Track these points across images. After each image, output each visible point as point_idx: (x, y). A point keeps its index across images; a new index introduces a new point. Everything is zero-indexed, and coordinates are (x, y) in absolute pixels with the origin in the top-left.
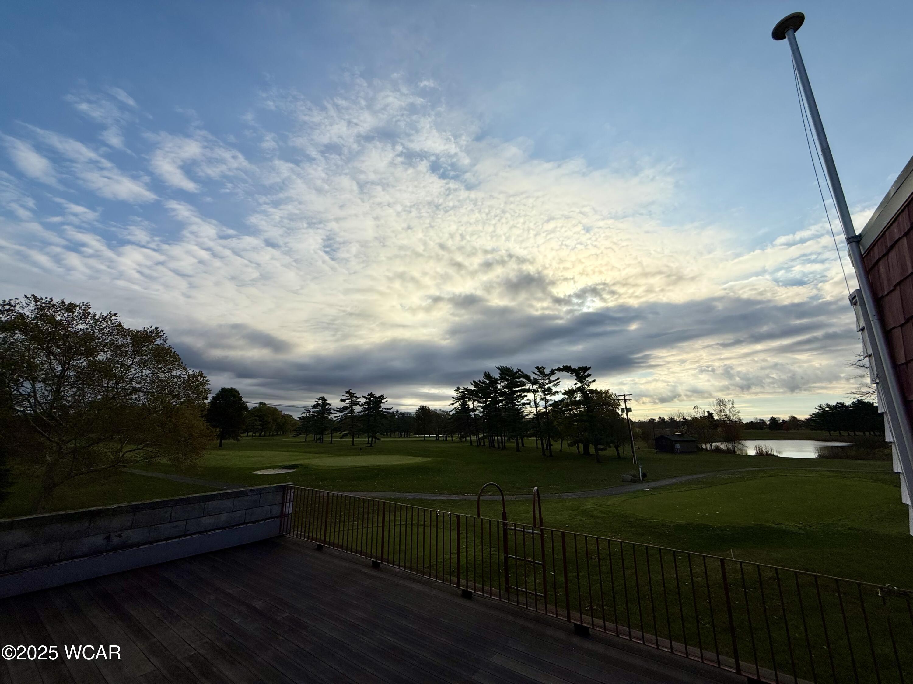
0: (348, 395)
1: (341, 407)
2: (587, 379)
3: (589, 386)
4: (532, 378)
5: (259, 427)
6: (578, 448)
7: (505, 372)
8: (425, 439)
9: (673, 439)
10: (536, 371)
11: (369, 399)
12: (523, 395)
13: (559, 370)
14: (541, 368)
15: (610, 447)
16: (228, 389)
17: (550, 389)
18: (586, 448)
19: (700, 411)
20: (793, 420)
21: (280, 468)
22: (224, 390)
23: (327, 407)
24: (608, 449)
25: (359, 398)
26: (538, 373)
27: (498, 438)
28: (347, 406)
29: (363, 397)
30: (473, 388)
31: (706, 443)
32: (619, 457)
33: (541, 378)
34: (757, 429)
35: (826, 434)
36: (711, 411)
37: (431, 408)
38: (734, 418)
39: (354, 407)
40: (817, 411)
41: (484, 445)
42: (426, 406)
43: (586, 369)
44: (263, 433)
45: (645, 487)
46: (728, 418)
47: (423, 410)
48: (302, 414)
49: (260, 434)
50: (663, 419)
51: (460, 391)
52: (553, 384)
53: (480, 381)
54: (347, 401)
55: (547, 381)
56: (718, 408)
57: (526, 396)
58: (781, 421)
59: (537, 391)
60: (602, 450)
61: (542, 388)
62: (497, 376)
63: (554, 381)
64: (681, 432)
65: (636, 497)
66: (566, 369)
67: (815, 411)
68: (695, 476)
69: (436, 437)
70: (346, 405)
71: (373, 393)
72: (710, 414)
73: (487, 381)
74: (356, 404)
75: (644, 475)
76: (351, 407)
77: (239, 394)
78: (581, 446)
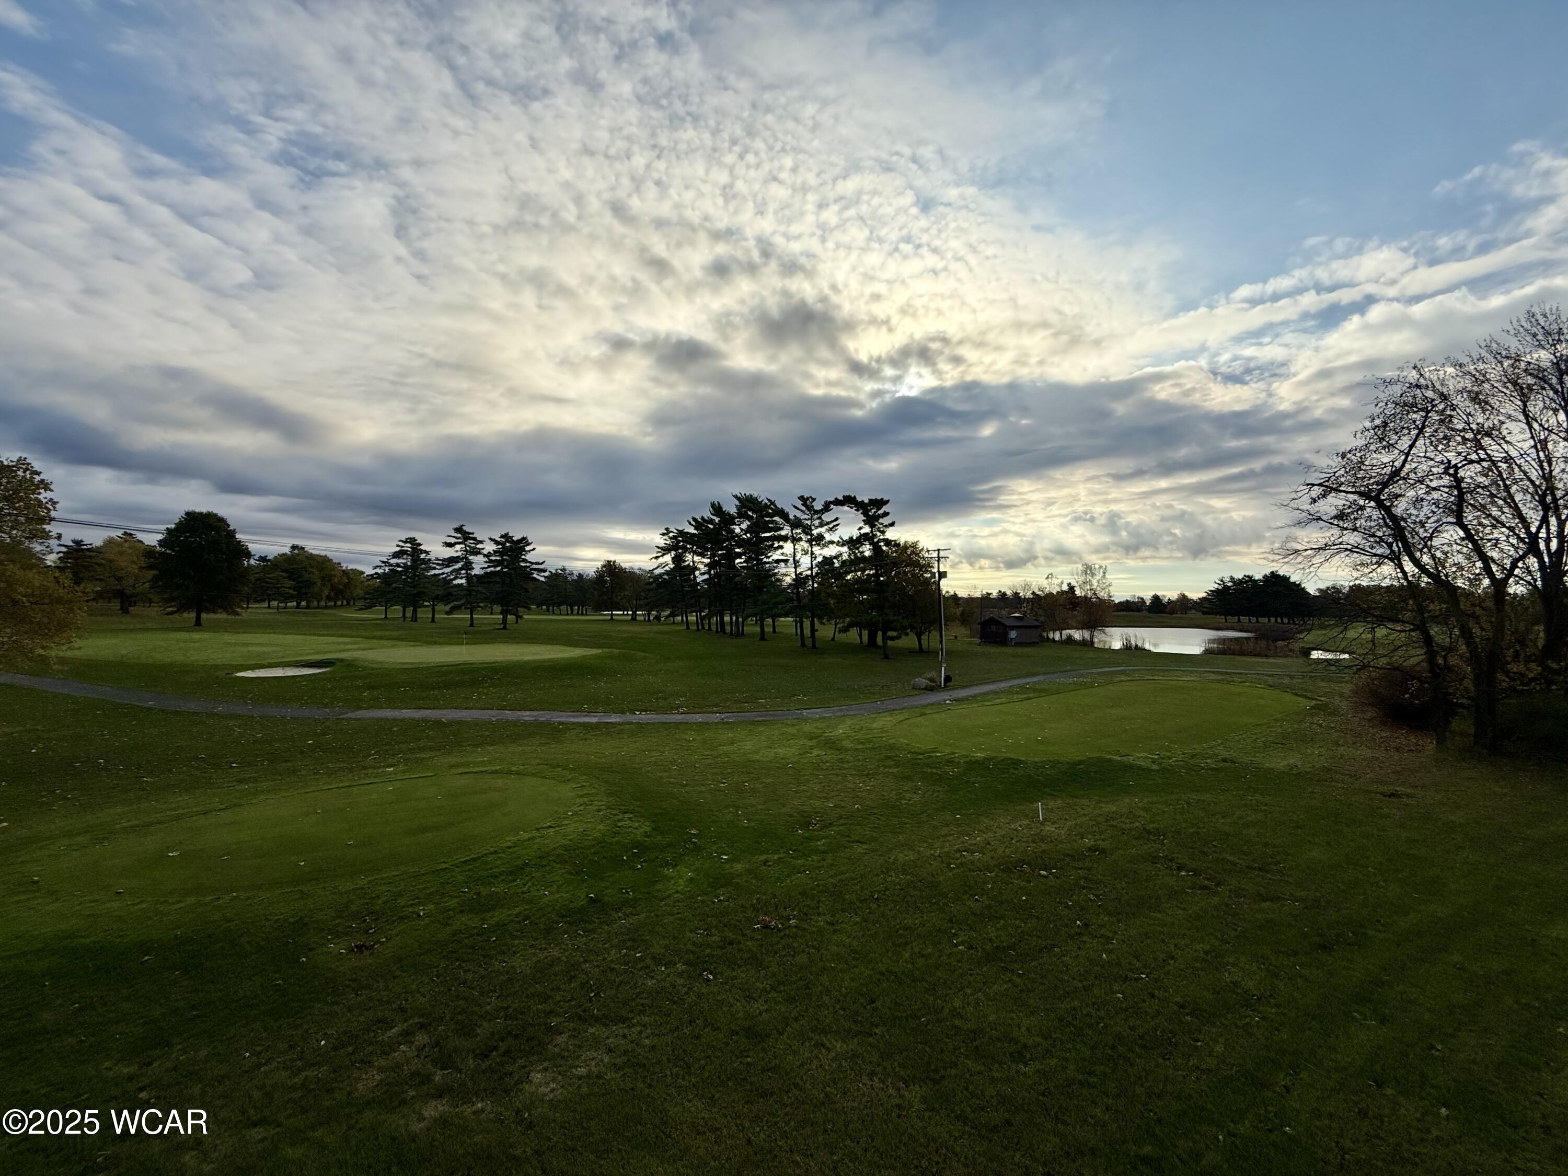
0: (459, 535)
1: (446, 557)
2: (881, 520)
3: (883, 532)
4: (791, 517)
5: (291, 591)
6: (860, 636)
7: (747, 504)
8: (612, 619)
9: (1008, 623)
10: (799, 504)
11: (503, 544)
12: (776, 545)
13: (837, 502)
14: (808, 499)
15: (907, 634)
16: (201, 514)
17: (820, 537)
18: (872, 637)
19: (1056, 581)
20: (1183, 599)
21: (297, 666)
22: (191, 517)
23: (423, 556)
24: (903, 637)
25: (481, 542)
26: (804, 508)
27: (731, 619)
28: (458, 557)
29: (491, 539)
30: (692, 530)
31: (1054, 630)
32: (921, 650)
33: (807, 517)
34: (1133, 611)
35: (1222, 619)
36: (1074, 583)
37: (624, 565)
38: (1102, 594)
39: (471, 558)
40: (1216, 586)
41: (710, 629)
42: (614, 562)
43: (880, 503)
44: (303, 603)
45: (944, 696)
46: (1095, 594)
47: (611, 568)
48: (375, 568)
49: (298, 604)
50: (1004, 594)
51: (671, 535)
52: (826, 527)
53: (703, 518)
54: (458, 547)
55: (817, 522)
56: (1082, 578)
57: (781, 547)
58: (1166, 600)
59: (800, 539)
60: (892, 639)
61: (807, 534)
62: (733, 510)
63: (828, 523)
64: (1020, 612)
65: (924, 714)
66: (849, 501)
67: (1213, 587)
68: (1023, 681)
69: (632, 615)
70: (455, 555)
71: (510, 534)
72: (1072, 588)
73: (717, 520)
74: (477, 552)
75: (948, 679)
76: (466, 558)
77: (229, 526)
78: (865, 633)
